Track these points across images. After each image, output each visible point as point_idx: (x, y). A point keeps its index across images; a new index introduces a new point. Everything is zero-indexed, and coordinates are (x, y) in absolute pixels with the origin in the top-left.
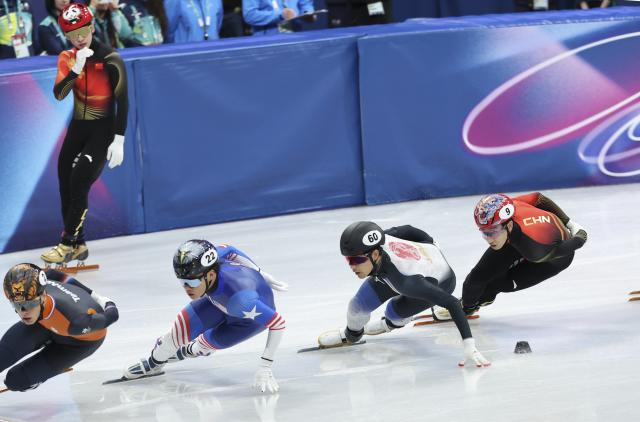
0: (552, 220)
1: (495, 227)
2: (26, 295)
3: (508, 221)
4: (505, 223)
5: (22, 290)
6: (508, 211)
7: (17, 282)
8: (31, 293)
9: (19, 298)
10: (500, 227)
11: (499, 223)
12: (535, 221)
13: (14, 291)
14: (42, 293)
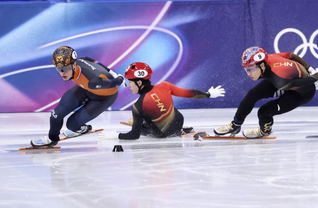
0: (294, 65)
1: (252, 65)
2: (64, 62)
3: (261, 62)
4: (258, 64)
5: (62, 60)
6: (260, 57)
7: (59, 56)
8: (67, 62)
9: (60, 64)
10: (255, 66)
11: (253, 63)
12: (281, 64)
13: (57, 60)
14: (73, 63)
